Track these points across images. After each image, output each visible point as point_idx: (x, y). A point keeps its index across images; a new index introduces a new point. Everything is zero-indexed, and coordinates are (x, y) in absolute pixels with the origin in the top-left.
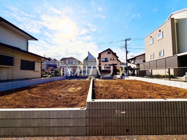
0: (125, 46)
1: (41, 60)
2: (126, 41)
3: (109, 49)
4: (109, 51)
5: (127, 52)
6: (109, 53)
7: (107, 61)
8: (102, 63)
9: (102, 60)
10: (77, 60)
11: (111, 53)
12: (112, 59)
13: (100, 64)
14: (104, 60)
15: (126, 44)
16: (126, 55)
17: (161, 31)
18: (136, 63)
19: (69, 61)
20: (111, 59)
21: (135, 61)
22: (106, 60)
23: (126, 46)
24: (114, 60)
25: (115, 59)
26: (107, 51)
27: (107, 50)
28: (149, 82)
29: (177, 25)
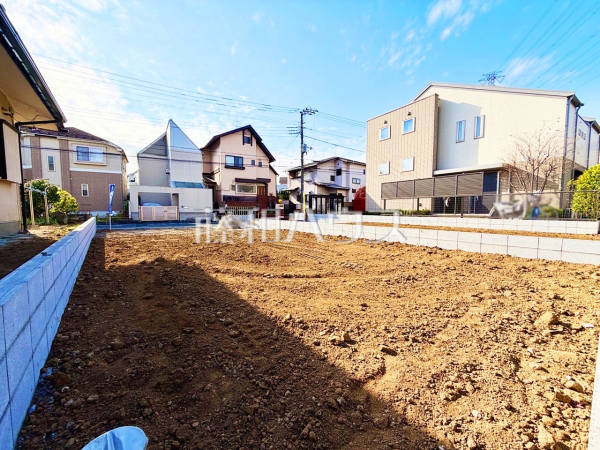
0: (299, 129)
1: (12, 116)
3: (249, 128)
4: (248, 135)
5: (304, 147)
6: (248, 141)
7: (242, 168)
8: (223, 171)
9: (223, 161)
10: (115, 148)
11: (254, 142)
12: (257, 163)
14: (231, 161)
15: (302, 123)
18: (317, 181)
20: (253, 162)
21: (313, 177)
22: (238, 165)
23: (302, 128)
24: (260, 165)
26: (241, 133)
27: (243, 129)
29: (440, 110)
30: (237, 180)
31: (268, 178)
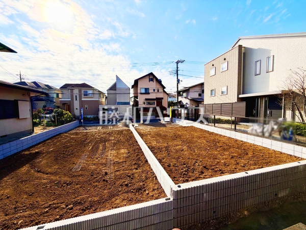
0: (175, 71)
1: (29, 95)
2: (177, 63)
3: (151, 74)
4: (151, 77)
5: (178, 81)
6: (151, 80)
7: (149, 93)
8: (139, 96)
9: (139, 91)
10: (96, 90)
11: (155, 80)
12: (156, 90)
13: (136, 97)
14: (143, 91)
15: (177, 68)
16: (177, 86)
17: (227, 60)
18: (189, 97)
19: (80, 91)
20: (154, 90)
21: (187, 95)
22: (147, 92)
23: (177, 71)
25: (161, 90)
26: (148, 76)
28: (212, 131)
29: (244, 55)
30: (146, 99)
31: (162, 97)
